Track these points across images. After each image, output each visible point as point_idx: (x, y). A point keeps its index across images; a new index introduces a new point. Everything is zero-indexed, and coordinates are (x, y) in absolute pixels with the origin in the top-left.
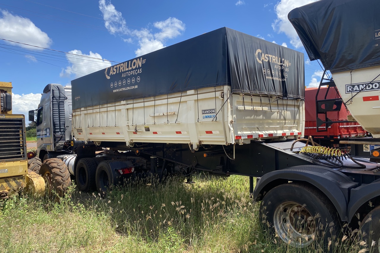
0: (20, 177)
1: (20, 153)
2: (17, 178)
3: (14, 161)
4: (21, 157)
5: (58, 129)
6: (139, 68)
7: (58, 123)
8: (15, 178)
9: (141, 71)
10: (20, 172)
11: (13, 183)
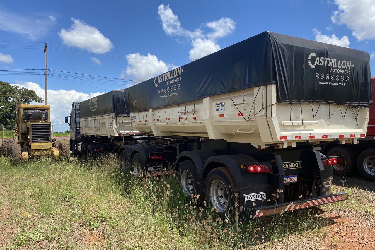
0: (49, 149)
1: (49, 139)
2: (47, 150)
3: (46, 142)
4: (49, 141)
5: (78, 128)
6: (179, 76)
7: (78, 124)
8: (46, 150)
9: (180, 79)
10: (48, 147)
11: (45, 152)
